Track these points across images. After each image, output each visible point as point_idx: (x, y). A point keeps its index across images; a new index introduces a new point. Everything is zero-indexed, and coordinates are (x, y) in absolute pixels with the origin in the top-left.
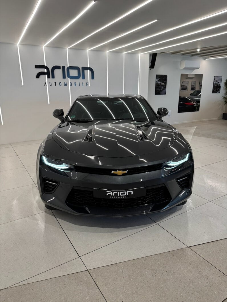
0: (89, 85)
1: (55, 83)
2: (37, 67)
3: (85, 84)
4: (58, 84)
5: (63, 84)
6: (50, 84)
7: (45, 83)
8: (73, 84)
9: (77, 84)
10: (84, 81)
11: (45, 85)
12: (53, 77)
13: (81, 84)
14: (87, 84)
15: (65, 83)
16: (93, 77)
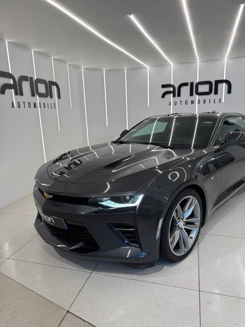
0: (223, 101)
1: (181, 101)
2: (164, 86)
3: (217, 101)
4: (183, 103)
5: (189, 102)
6: (175, 103)
7: (170, 102)
8: (202, 101)
9: (207, 101)
10: (217, 97)
11: (170, 104)
12: (179, 95)
13: (212, 101)
14: (220, 101)
15: (192, 101)
16: (229, 91)
